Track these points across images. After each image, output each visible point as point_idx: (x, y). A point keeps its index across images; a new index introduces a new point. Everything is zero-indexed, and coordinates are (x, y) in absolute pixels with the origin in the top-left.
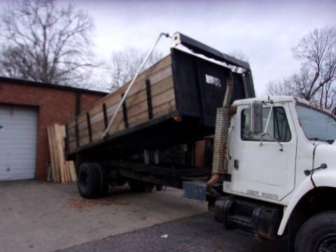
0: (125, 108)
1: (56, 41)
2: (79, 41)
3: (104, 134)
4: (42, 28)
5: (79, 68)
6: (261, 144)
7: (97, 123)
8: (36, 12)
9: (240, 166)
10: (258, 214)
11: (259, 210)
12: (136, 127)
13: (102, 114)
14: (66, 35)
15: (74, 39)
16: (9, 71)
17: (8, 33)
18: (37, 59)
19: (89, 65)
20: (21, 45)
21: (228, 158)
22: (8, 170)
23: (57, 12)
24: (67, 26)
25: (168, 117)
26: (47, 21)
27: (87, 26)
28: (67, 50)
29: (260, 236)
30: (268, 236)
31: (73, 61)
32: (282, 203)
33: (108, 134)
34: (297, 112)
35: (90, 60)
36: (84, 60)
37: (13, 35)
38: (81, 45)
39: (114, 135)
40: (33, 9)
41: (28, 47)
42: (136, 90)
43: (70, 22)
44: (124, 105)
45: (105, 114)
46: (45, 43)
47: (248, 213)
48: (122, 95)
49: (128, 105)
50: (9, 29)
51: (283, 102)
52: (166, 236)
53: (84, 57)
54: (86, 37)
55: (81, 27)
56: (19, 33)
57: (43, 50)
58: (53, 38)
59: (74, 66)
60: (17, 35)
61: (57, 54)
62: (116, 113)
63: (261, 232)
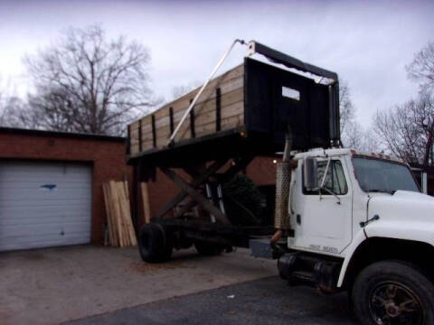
0: (193, 116)
1: (106, 78)
2: (132, 76)
3: (168, 142)
4: (89, 65)
5: (134, 109)
6: (321, 198)
7: (162, 128)
8: (82, 48)
9: (302, 221)
10: (318, 268)
11: (320, 264)
12: (203, 137)
13: (168, 119)
14: (117, 71)
15: (126, 75)
16: (52, 117)
17: (51, 74)
18: (84, 101)
19: (145, 104)
20: (66, 86)
21: (289, 212)
22: (62, 234)
23: (106, 45)
24: (118, 60)
25: (235, 132)
26: (95, 56)
27: (141, 58)
28: (119, 88)
29: (322, 290)
30: (329, 289)
31: (126, 100)
32: (341, 256)
33: (173, 141)
34: (353, 164)
35: (147, 98)
36: (139, 99)
37: (57, 75)
38: (135, 81)
39: (179, 143)
40: (79, 44)
41: (73, 88)
42: (205, 98)
43: (122, 55)
44: (192, 112)
45: (172, 119)
46: (93, 81)
47: (309, 268)
48: (191, 101)
49: (196, 112)
50: (52, 69)
51: (339, 156)
52: (232, 297)
53: (139, 95)
54: (141, 70)
55: (135, 59)
56: (63, 72)
57: (91, 91)
58: (102, 75)
59: (127, 107)
60: (61, 75)
61: (106, 93)
62: (183, 120)
63: (322, 286)
